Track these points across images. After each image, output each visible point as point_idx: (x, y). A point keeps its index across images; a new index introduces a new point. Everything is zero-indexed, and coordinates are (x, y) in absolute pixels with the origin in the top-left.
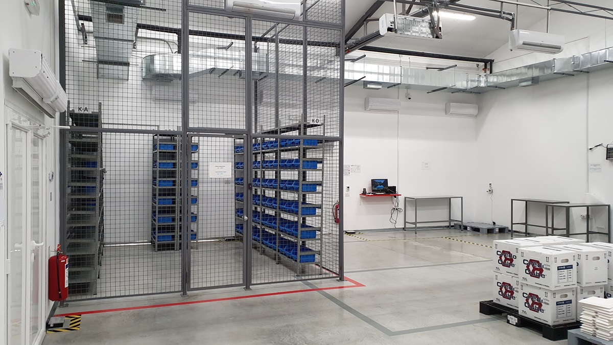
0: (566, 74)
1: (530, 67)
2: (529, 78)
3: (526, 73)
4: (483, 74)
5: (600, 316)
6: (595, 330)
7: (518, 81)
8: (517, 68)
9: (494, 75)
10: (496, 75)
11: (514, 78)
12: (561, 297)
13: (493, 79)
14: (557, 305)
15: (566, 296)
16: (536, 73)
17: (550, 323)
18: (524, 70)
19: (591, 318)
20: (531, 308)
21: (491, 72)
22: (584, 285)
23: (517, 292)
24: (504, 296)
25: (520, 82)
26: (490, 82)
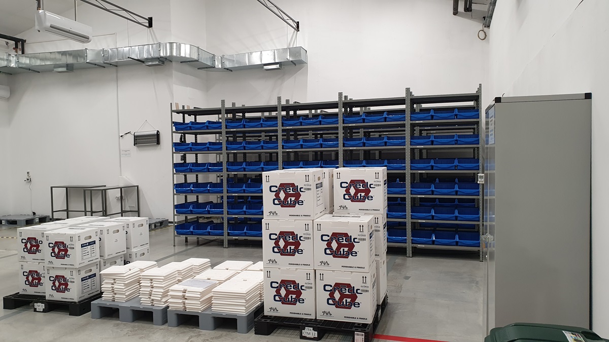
0: (98, 65)
1: (64, 53)
2: (63, 64)
3: (60, 60)
4: (13, 53)
5: (117, 282)
6: (114, 295)
7: (53, 66)
8: (50, 53)
9: (26, 57)
10: (28, 57)
11: (48, 63)
12: (86, 272)
13: (25, 61)
14: (82, 281)
15: (91, 270)
16: (70, 60)
17: (76, 300)
18: (58, 56)
19: (110, 286)
20: (58, 290)
21: (23, 53)
22: (106, 257)
23: (44, 277)
24: (31, 285)
25: (55, 67)
26: (22, 64)
